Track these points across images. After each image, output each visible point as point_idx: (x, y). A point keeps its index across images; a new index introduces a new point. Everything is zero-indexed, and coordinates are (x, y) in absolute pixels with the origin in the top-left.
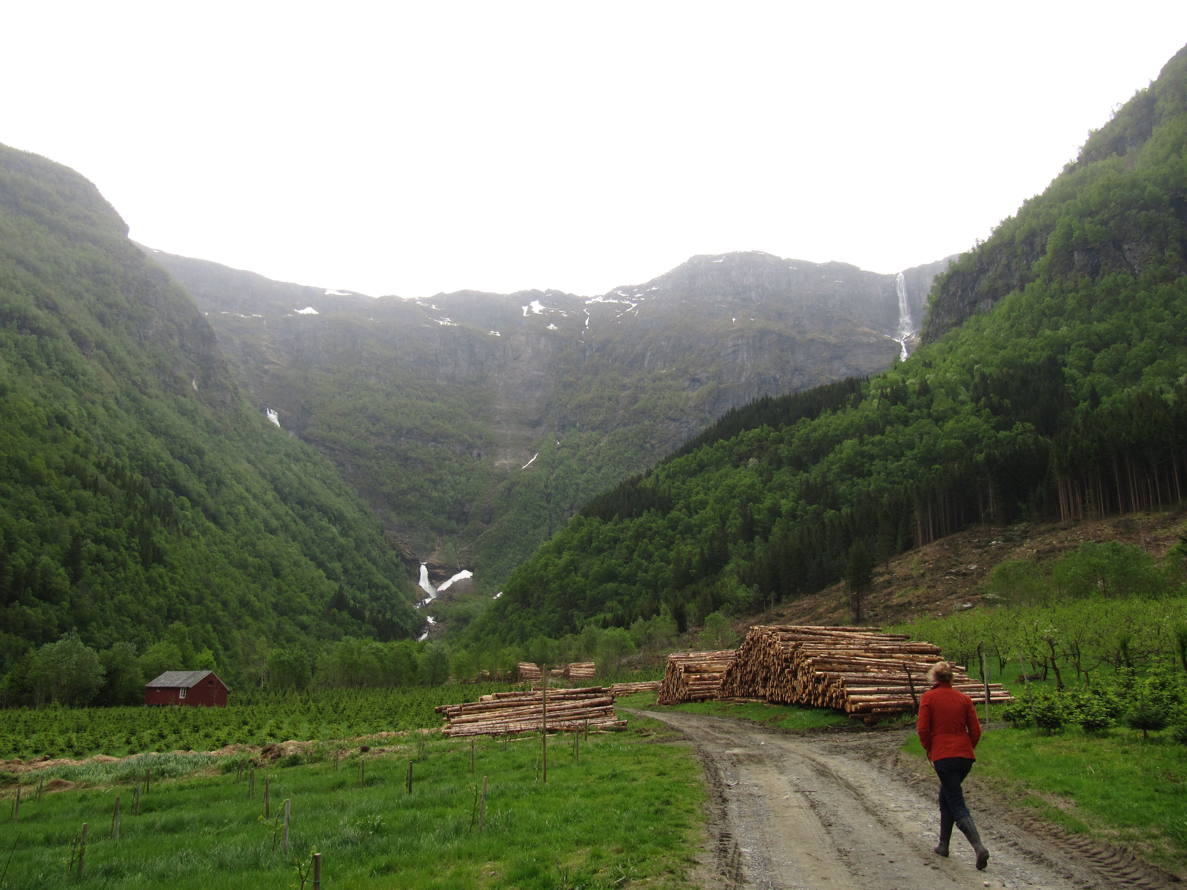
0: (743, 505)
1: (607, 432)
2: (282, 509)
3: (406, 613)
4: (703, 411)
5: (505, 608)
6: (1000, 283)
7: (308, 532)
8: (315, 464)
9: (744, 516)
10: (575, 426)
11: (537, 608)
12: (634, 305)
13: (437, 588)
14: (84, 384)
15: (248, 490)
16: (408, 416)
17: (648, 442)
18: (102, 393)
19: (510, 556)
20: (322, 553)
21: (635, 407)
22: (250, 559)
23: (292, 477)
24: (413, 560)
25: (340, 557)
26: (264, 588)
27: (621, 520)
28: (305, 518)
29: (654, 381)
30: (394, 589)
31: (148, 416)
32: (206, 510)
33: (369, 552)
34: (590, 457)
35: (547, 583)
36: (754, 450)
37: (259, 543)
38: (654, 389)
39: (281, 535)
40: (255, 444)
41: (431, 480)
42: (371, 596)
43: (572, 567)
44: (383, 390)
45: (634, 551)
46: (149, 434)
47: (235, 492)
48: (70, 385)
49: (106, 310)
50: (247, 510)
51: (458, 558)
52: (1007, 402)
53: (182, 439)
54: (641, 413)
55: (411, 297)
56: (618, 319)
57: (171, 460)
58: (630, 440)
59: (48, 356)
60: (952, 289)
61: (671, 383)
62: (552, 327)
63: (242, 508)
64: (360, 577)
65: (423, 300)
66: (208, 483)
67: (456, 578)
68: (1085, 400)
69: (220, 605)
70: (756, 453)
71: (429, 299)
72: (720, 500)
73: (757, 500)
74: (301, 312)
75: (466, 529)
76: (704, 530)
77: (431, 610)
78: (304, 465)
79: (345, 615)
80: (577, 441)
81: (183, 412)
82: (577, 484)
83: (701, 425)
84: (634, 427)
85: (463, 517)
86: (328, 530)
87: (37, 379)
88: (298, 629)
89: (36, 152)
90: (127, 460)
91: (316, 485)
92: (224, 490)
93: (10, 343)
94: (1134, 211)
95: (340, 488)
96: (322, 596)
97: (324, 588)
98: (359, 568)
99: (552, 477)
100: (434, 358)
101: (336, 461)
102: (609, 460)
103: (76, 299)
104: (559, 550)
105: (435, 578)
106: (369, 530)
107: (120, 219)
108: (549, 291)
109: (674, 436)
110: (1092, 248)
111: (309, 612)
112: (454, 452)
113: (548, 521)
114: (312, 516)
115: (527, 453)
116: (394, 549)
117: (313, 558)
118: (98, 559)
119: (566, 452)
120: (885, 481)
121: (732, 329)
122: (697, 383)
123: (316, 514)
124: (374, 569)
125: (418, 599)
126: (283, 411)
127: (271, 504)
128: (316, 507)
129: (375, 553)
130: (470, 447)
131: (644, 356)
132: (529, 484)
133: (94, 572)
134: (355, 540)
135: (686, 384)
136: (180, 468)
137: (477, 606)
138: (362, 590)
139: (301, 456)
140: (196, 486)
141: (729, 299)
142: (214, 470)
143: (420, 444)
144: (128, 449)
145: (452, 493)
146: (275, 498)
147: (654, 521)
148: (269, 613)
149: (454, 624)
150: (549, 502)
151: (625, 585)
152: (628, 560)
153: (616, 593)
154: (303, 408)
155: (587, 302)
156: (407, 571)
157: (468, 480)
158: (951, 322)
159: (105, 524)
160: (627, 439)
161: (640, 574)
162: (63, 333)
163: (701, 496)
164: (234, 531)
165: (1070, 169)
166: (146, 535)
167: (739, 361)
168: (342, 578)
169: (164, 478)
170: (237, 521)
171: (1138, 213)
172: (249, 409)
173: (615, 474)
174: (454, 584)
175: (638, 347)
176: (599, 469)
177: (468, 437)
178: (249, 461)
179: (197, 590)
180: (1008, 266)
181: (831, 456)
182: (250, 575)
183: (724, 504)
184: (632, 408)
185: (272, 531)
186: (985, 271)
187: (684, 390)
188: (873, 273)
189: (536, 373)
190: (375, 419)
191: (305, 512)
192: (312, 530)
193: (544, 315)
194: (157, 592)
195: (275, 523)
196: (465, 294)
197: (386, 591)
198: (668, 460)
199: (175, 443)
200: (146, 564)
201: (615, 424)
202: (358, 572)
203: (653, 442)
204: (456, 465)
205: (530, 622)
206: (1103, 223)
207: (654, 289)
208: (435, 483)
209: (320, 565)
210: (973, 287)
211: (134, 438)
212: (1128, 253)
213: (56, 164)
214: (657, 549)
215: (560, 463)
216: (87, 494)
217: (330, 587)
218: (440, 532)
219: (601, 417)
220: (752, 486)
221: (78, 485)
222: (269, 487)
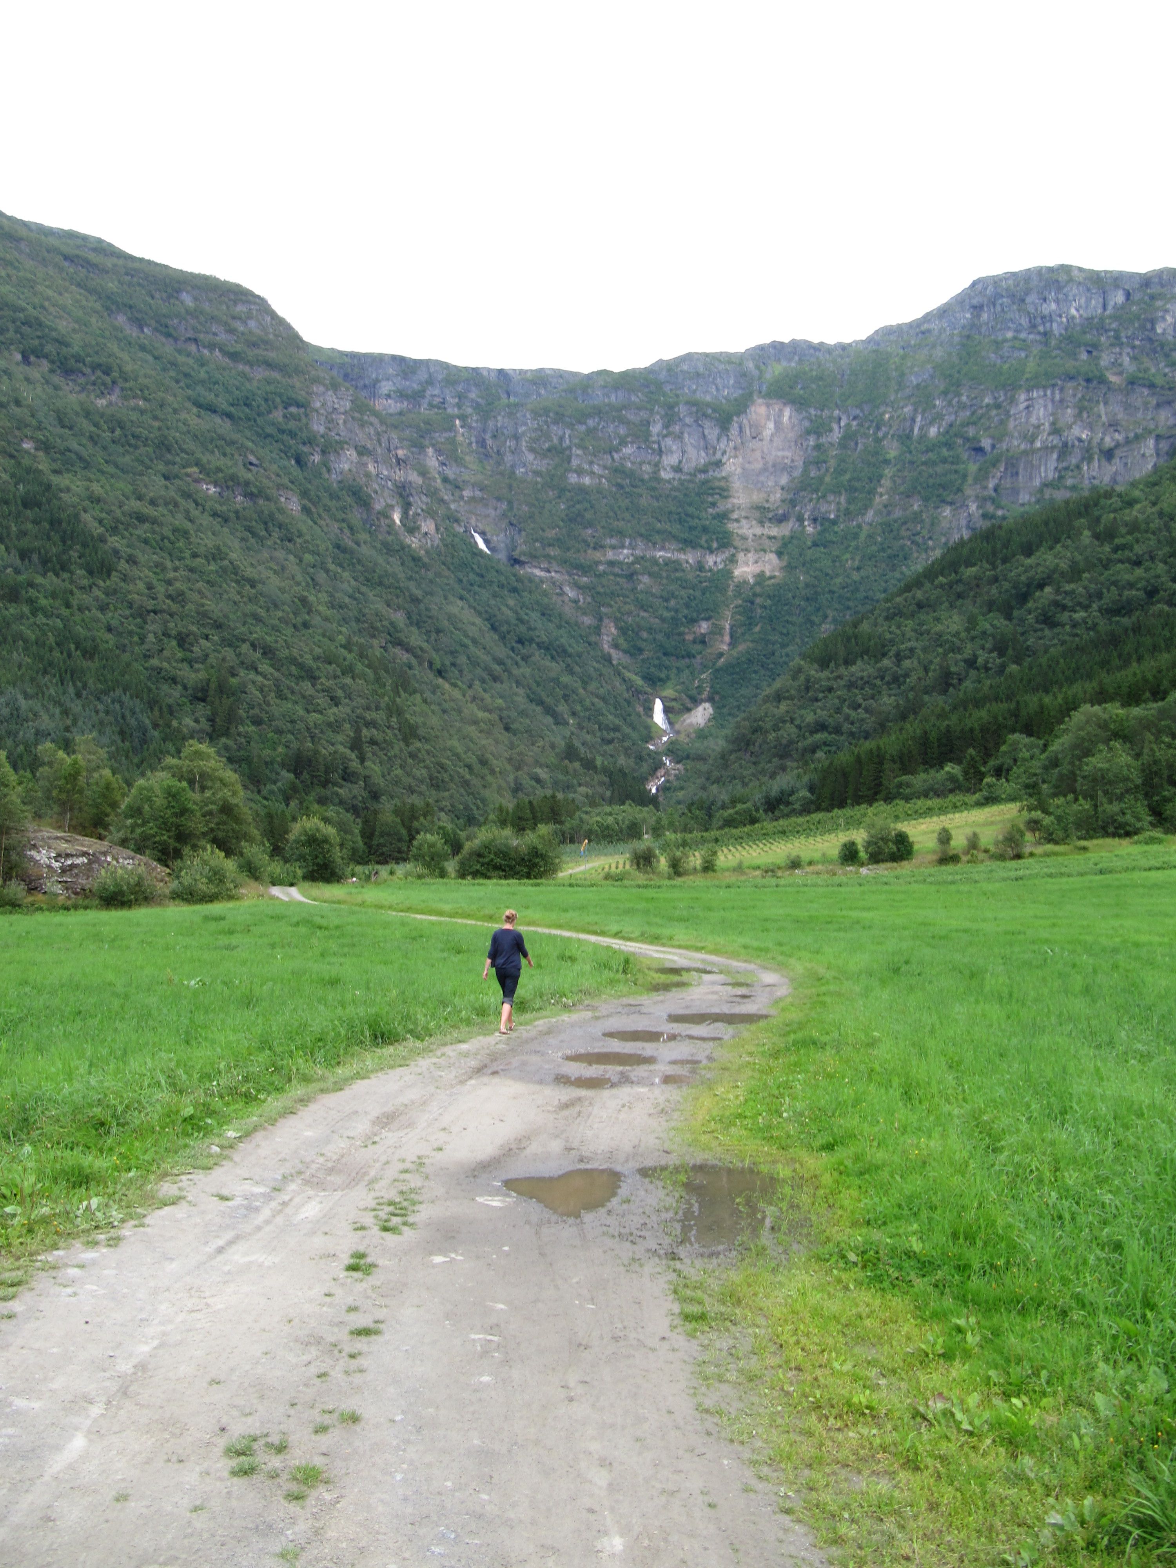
0: (945, 658)
2: (501, 651)
3: (640, 755)
4: (986, 489)
7: (532, 675)
8: (530, 593)
9: (943, 668)
10: (828, 519)
13: (674, 724)
15: (466, 635)
20: (548, 696)
21: (902, 489)
23: (509, 612)
25: (566, 698)
26: (496, 743)
27: (837, 666)
28: (525, 658)
30: (626, 729)
31: (361, 568)
33: (597, 689)
39: (505, 680)
40: (465, 578)
42: (602, 739)
43: (788, 717)
45: (845, 700)
46: (366, 589)
47: (454, 640)
48: (290, 552)
50: (469, 658)
59: (265, 523)
61: (946, 454)
62: (798, 391)
63: (463, 657)
64: (589, 719)
66: (427, 634)
73: (959, 650)
75: (704, 653)
77: (668, 749)
78: (520, 595)
79: (577, 765)
81: (390, 553)
85: (700, 640)
86: (551, 670)
87: (264, 553)
89: (208, 272)
91: (535, 619)
93: (232, 516)
95: (560, 619)
96: (553, 747)
97: (555, 739)
98: (588, 709)
99: (800, 586)
100: (656, 445)
101: (552, 583)
103: (271, 444)
105: (671, 713)
106: (594, 664)
111: (542, 765)
112: (687, 562)
114: (533, 655)
116: (625, 683)
117: (541, 703)
118: (373, 742)
121: (1026, 376)
123: (537, 653)
124: (604, 708)
125: (653, 738)
127: (490, 647)
129: (603, 690)
131: (914, 421)
132: (774, 596)
133: (374, 753)
134: (581, 677)
136: (400, 621)
138: (592, 733)
139: (516, 585)
141: (1023, 335)
142: (432, 617)
143: (646, 555)
144: (353, 612)
145: (686, 612)
146: (493, 640)
147: (866, 670)
148: (505, 769)
149: (691, 765)
152: (838, 711)
154: (511, 524)
157: (704, 593)
159: (368, 708)
162: (272, 492)
163: (911, 644)
166: (400, 713)
167: (1033, 420)
168: (571, 721)
175: (906, 410)
177: (702, 542)
178: (463, 599)
179: (448, 758)
181: (1031, 603)
189: (780, 454)
190: (593, 530)
191: (527, 651)
192: (535, 672)
193: (788, 375)
194: (419, 764)
195: (497, 668)
196: (691, 358)
197: (618, 733)
199: (390, 593)
200: (406, 741)
202: (587, 714)
204: (690, 577)
207: (926, 326)
208: (666, 600)
209: (548, 711)
211: (355, 598)
214: (865, 700)
215: (811, 568)
216: (348, 680)
217: (562, 736)
220: (957, 634)
221: (339, 673)
222: (486, 627)
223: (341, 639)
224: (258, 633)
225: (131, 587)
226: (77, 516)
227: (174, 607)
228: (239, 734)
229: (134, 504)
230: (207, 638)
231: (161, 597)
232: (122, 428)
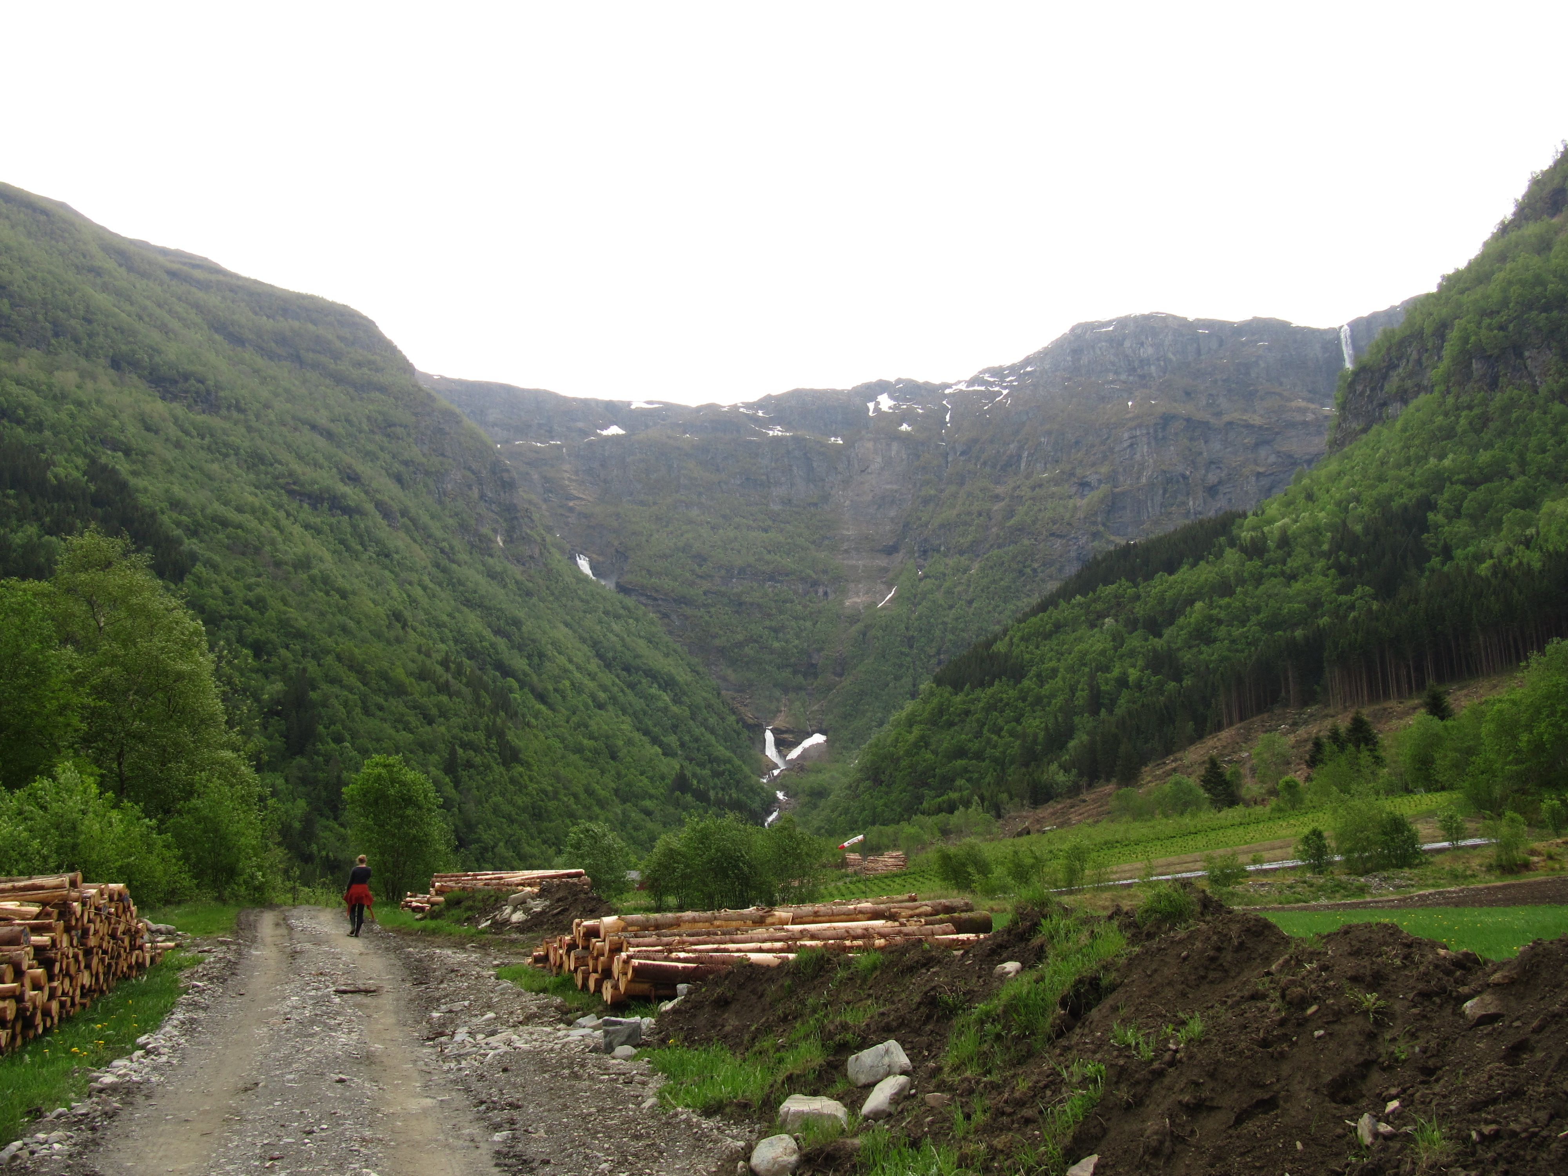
0: (1092, 677)
1: (978, 556)
2: (607, 678)
3: (752, 789)
4: (1095, 523)
5: (858, 786)
6: (1409, 383)
7: (639, 704)
8: (637, 620)
9: (1092, 688)
10: (938, 551)
11: (888, 786)
12: (1005, 392)
13: (785, 756)
14: (399, 563)
15: (570, 661)
16: (739, 552)
17: (1030, 566)
18: (417, 571)
19: (869, 714)
20: (655, 726)
21: (1012, 522)
22: (585, 742)
23: (615, 639)
24: (756, 725)
25: (675, 728)
26: (603, 772)
27: (973, 689)
28: (632, 686)
29: (1033, 488)
30: (737, 762)
31: (461, 588)
32: (533, 690)
33: (706, 720)
34: (959, 589)
35: (899, 759)
36: (1112, 607)
37: (592, 723)
38: (1033, 499)
39: (610, 708)
40: (570, 603)
41: (771, 628)
42: (712, 771)
43: (923, 742)
44: (708, 523)
45: (985, 724)
46: (465, 609)
47: (558, 666)
48: (385, 567)
49: (402, 468)
50: (573, 684)
51: (809, 720)
52: (1354, 560)
53: (498, 610)
54: (1019, 530)
55: (732, 403)
56: (986, 412)
57: (494, 639)
58: (1006, 565)
59: (361, 537)
60: (1359, 388)
61: (1054, 489)
62: (905, 427)
63: (567, 683)
64: (698, 750)
65: (748, 406)
66: (529, 657)
67: (807, 743)
68: (1438, 556)
69: (572, 799)
70: (1113, 611)
71: (754, 404)
72: (1071, 669)
73: (1107, 669)
74: (605, 433)
75: (815, 684)
76: (1054, 701)
77: (781, 783)
78: (626, 622)
79: (689, 797)
80: (942, 569)
81: (492, 575)
82: (945, 623)
83: (1093, 541)
84: (1011, 548)
85: (811, 671)
86: (658, 698)
87: (358, 567)
88: (643, 816)
90: (451, 643)
91: (641, 646)
92: (547, 664)
93: (326, 528)
94: (1534, 313)
95: (667, 647)
96: (663, 778)
97: (665, 769)
98: (697, 740)
99: (914, 616)
100: (764, 477)
101: (660, 612)
102: (982, 591)
103: (372, 461)
104: (910, 722)
105: (783, 745)
106: (704, 694)
107: (404, 359)
108: (899, 381)
109: (1061, 556)
110: (1490, 356)
111: (651, 797)
112: (795, 592)
113: (911, 671)
114: (640, 682)
115: (883, 587)
116: (734, 713)
117: (646, 733)
118: (469, 764)
119: (928, 584)
120: (1229, 650)
121: (1128, 416)
122: (1087, 488)
123: (644, 681)
124: (713, 740)
125: (765, 770)
126: (594, 556)
127: (596, 674)
128: (645, 672)
129: (713, 720)
130: (815, 584)
131: (1020, 457)
132: (887, 626)
133: (470, 777)
134: (689, 707)
135: (1074, 489)
136: (502, 643)
137: (832, 777)
138: (702, 765)
139: (622, 611)
140: (519, 663)
141: (1123, 377)
142: (534, 641)
143: (755, 585)
144: (451, 631)
145: (797, 642)
146: (599, 667)
147: (1006, 692)
148: (613, 801)
149: (807, 799)
150: (911, 647)
151: (974, 762)
152: (978, 735)
153: (966, 770)
154: (617, 551)
155: (947, 391)
156: (750, 738)
157: (815, 624)
158: (1358, 428)
159: (465, 728)
160: (1003, 563)
161: (989, 751)
162: (370, 507)
163: (1053, 664)
164: (563, 710)
165: (1505, 229)
166: (501, 735)
167: (1138, 457)
168: (679, 752)
169: (488, 659)
170: (564, 698)
171: (1538, 315)
172: (559, 561)
173: (990, 608)
174: (805, 750)
175: (1012, 446)
176: (970, 602)
177: (811, 573)
178: (567, 625)
179: (552, 785)
180: (1419, 362)
181: (1182, 619)
182: (586, 760)
183: (1074, 672)
184: (1008, 524)
185: (601, 706)
186: (1395, 367)
187: (1070, 497)
188: (1309, 329)
189: (888, 487)
190: (701, 559)
191: (634, 678)
192: (642, 700)
193: (894, 413)
194: (520, 791)
195: (602, 696)
196: (797, 394)
197: (728, 766)
198: (1026, 617)
199: (491, 615)
200: (506, 764)
201: (987, 546)
202: (696, 745)
203: (1036, 565)
204: (799, 607)
205: (882, 802)
206: (1502, 328)
207: (1029, 369)
208: (775, 630)
209: (655, 741)
210: (1383, 386)
211: (454, 618)
212: (1529, 362)
213: (332, 304)
214: (1007, 722)
215: (924, 598)
216: (444, 698)
217: (671, 766)
218: (786, 690)
219: (970, 538)
220: (1103, 652)
221: (434, 689)
222: (591, 653)
223: (438, 657)
224: (346, 645)
225: (206, 591)
226: (153, 515)
227: (253, 614)
228: (317, 753)
229: (217, 508)
230: (287, 647)
231: (239, 602)
232: (212, 436)
